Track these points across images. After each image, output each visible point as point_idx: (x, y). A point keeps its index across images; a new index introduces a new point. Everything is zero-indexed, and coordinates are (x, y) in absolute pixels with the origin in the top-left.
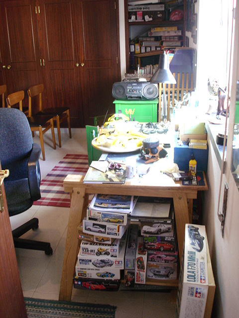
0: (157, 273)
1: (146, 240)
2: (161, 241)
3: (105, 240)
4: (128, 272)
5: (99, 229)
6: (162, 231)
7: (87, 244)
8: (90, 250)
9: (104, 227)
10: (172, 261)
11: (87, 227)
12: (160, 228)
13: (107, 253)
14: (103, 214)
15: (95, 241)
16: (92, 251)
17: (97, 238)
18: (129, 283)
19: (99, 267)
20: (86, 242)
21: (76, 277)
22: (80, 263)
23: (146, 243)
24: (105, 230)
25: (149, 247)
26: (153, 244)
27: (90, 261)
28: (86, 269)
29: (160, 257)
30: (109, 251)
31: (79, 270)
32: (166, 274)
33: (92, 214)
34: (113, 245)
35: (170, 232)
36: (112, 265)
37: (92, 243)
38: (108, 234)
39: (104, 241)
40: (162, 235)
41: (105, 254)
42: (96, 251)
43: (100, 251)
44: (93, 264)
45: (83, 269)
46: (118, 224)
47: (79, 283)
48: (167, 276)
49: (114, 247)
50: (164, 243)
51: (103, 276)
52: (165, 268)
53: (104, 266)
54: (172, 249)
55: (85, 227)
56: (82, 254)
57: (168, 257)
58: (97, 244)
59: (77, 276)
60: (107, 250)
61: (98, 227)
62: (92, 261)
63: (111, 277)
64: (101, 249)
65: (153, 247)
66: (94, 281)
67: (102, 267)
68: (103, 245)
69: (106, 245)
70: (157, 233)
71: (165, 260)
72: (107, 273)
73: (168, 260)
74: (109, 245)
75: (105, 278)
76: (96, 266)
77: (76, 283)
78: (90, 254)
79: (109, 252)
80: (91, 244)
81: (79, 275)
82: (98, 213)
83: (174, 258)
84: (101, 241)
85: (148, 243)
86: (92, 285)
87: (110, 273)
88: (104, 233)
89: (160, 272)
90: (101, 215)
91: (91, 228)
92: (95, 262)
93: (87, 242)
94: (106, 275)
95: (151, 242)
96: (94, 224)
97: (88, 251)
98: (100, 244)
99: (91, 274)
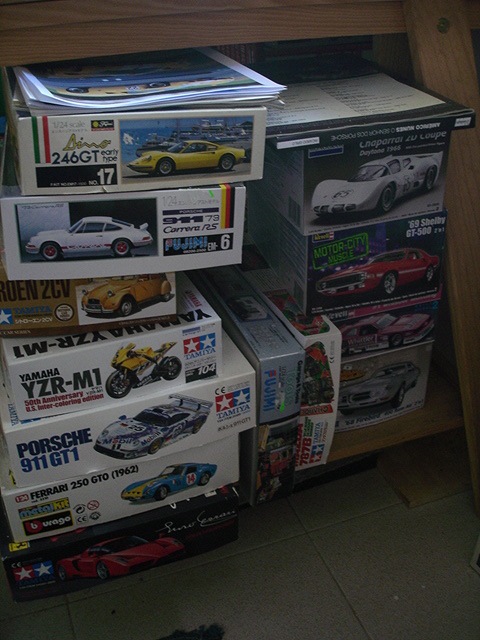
0: (357, 404)
1: (320, 261)
2: (389, 247)
3: (139, 297)
4: (274, 435)
5: (112, 236)
6: (399, 193)
7: (43, 349)
8: (68, 377)
9: (141, 212)
10: (415, 332)
11: (37, 241)
12: (389, 178)
13: (166, 369)
14: (126, 128)
15: (84, 320)
16: (81, 379)
17: (93, 302)
18: (276, 483)
19: (133, 454)
20: (30, 342)
21: (14, 548)
22: (27, 466)
23: (321, 275)
24: (153, 229)
25: (333, 290)
26: (350, 270)
27: (83, 436)
28: (63, 488)
29: (370, 330)
30: (176, 352)
31: (29, 503)
32: (392, 394)
33: (58, 144)
34: (190, 318)
35: (433, 189)
36: (203, 419)
37: (73, 335)
38: (169, 252)
39: (136, 308)
40: (398, 215)
41: (155, 377)
42: (107, 371)
43: (129, 364)
44: (98, 448)
45: (48, 491)
46: (222, 180)
47: (44, 569)
48: (394, 403)
49: (198, 323)
50: (398, 257)
51: (157, 497)
52: (387, 372)
53: (160, 443)
54: (430, 276)
55: (23, 244)
56: (23, 414)
57: (403, 320)
58: (97, 337)
59: (20, 542)
60: (163, 350)
61: (108, 220)
62: (95, 435)
63: (200, 484)
64: (131, 355)
65: (351, 287)
66: (121, 533)
67: (150, 450)
68: (135, 328)
69: (150, 324)
70: (378, 211)
71: (391, 336)
72: (177, 470)
73: (402, 334)
74: (166, 322)
75: (172, 501)
76: (119, 456)
77: (24, 574)
78: (76, 400)
79: (176, 361)
80: (65, 343)
81: (28, 532)
82: (97, 125)
83: (425, 317)
84: (118, 312)
85: (331, 271)
86: (113, 557)
87: (192, 468)
88: (147, 249)
89: (367, 395)
90: (113, 135)
91: (64, 237)
92: (113, 432)
93: (38, 341)
94: (173, 480)
95: (344, 266)
96: (78, 211)
97: (58, 383)
98: (117, 331)
99: (95, 504)
